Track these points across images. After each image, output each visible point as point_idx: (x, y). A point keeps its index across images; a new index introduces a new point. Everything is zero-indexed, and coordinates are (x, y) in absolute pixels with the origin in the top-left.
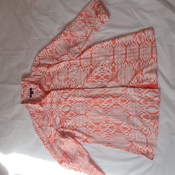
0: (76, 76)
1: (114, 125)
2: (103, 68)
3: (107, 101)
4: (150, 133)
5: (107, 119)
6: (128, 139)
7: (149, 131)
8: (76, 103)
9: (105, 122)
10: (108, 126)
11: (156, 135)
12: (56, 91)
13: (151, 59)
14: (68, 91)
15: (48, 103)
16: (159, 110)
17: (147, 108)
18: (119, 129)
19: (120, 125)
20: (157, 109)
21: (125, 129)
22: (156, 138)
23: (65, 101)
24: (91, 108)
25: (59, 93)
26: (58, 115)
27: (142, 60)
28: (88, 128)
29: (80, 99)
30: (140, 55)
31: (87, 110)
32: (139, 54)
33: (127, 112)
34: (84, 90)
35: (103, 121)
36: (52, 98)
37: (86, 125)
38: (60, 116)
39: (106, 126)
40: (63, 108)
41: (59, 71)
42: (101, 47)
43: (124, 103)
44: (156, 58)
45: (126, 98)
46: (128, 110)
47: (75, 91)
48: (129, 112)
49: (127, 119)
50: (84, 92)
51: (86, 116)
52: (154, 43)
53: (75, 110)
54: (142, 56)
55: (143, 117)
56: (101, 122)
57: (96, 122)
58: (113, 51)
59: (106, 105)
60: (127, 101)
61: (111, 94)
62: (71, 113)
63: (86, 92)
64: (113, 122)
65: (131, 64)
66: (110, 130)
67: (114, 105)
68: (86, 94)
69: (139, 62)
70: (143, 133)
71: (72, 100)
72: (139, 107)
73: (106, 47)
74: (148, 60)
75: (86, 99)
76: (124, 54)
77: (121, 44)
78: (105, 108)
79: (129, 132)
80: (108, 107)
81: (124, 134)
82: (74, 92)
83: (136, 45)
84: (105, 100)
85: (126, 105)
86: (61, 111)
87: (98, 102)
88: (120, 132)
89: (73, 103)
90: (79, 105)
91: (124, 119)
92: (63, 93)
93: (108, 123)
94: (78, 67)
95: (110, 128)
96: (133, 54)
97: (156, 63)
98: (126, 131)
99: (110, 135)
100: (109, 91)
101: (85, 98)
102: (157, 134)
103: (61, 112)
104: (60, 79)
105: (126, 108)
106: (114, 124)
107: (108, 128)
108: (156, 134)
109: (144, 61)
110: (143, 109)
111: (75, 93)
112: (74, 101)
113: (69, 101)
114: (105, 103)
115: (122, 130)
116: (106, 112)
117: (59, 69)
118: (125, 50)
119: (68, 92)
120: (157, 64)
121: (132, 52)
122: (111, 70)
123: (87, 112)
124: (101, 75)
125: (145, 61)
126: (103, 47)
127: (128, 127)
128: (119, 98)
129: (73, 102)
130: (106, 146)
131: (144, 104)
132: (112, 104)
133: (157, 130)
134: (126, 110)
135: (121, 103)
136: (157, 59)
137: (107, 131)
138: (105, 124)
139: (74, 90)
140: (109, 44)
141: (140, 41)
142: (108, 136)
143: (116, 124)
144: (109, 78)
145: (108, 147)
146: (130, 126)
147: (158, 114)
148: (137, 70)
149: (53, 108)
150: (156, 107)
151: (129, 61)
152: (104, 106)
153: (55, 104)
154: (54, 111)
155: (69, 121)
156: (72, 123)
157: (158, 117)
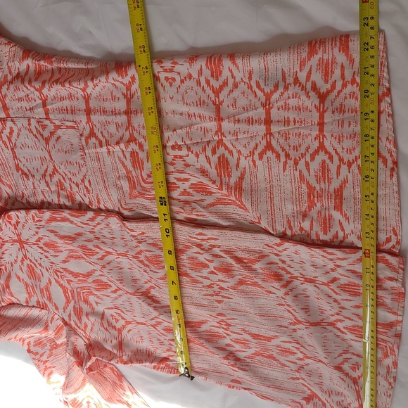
0: (84, 170)
2: (181, 157)
5: (223, 318)
6: (298, 379)
8: (105, 256)
11: (390, 384)
12: (23, 212)
14: (69, 217)
15: (7, 241)
16: (400, 318)
18: (266, 350)
19: (269, 339)
20: (395, 313)
21: (285, 352)
22: (390, 392)
24: (161, 281)
25: (36, 219)
26: (53, 281)
28: (162, 332)
30: (324, 136)
31: (150, 282)
32: (321, 130)
33: (289, 311)
36: (15, 228)
37: (155, 325)
38: (62, 282)
39: (225, 335)
41: (10, 139)
42: (166, 79)
44: (391, 156)
45: (283, 269)
46: (288, 305)
47: (95, 218)
48: (293, 312)
49: (292, 327)
51: (149, 298)
52: (388, 99)
54: (335, 143)
55: (345, 328)
56: (207, 321)
57: (190, 320)
58: (214, 104)
60: (286, 277)
61: (225, 248)
62: (97, 281)
63: (132, 231)
64: (243, 330)
65: (290, 163)
67: (242, 282)
68: (133, 236)
69: (324, 162)
70: (347, 374)
71: (91, 246)
73: (182, 82)
76: (259, 122)
77: (247, 81)
78: (210, 286)
79: (299, 362)
80: (222, 285)
81: (284, 365)
82: (92, 220)
83: (309, 97)
85: (284, 290)
86: (61, 270)
87: (187, 265)
88: (271, 357)
89: (95, 257)
90: (119, 263)
93: (225, 330)
94: (83, 139)
95: (236, 342)
96: (297, 125)
97: (392, 176)
102: (395, 381)
103: (61, 273)
104: (26, 171)
105: (283, 298)
106: (249, 334)
108: (392, 380)
109: (341, 160)
110: (343, 308)
111: (98, 224)
112: (98, 250)
114: (209, 270)
115: (278, 353)
116: (215, 298)
118: (263, 105)
119: (72, 218)
120: (395, 179)
121: (292, 119)
122: (216, 168)
123: (152, 287)
125: (346, 160)
126: (173, 79)
127: (296, 351)
128: (258, 265)
130: (229, 386)
131: (347, 293)
133: (393, 370)
134: (284, 303)
136: (395, 163)
139: (90, 214)
140: (195, 75)
141: (326, 81)
142: (233, 362)
143: (255, 337)
144: (211, 193)
146: (302, 349)
147: (399, 328)
148: (318, 188)
149: (28, 255)
150: (390, 309)
151: (283, 150)
152: (209, 279)
153: (35, 247)
154: (38, 266)
155: (98, 300)
156: (109, 309)
157: (399, 336)
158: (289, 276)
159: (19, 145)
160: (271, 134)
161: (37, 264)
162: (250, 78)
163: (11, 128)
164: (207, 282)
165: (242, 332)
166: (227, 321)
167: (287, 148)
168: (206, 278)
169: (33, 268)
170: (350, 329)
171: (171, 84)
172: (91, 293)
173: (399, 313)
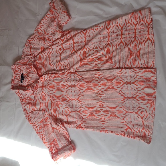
0: (68, 61)
1: (108, 109)
3: (101, 85)
4: (146, 115)
5: (101, 103)
6: (123, 122)
7: (146, 113)
8: (68, 87)
9: (99, 106)
10: (102, 110)
11: (153, 117)
12: (47, 75)
13: (147, 40)
14: (60, 75)
15: (39, 87)
16: (155, 91)
17: (143, 89)
18: (114, 113)
19: (115, 108)
20: (154, 89)
21: (120, 112)
22: (153, 120)
23: (57, 85)
24: (84, 92)
25: (50, 77)
27: (138, 41)
28: (82, 113)
29: (73, 83)
30: (136, 36)
31: (79, 94)
32: (135, 34)
33: (122, 95)
34: (76, 74)
35: (97, 105)
36: (43, 82)
37: (80, 110)
38: (52, 100)
39: (101, 111)
40: (55, 92)
41: (50, 55)
42: (96, 29)
43: (119, 86)
44: (153, 39)
45: (121, 80)
46: (122, 93)
47: (67, 75)
48: (123, 95)
49: (122, 102)
50: (77, 75)
51: (79, 100)
52: (151, 23)
53: (67, 95)
54: (139, 37)
55: (139, 98)
56: (95, 106)
57: (90, 107)
58: (108, 33)
59: (100, 88)
60: (122, 83)
61: (105, 77)
62: (63, 98)
63: (79, 75)
64: (107, 106)
66: (105, 114)
67: (109, 88)
68: (79, 78)
69: (135, 44)
70: (139, 115)
71: (65, 84)
72: (135, 88)
73: (100, 29)
74: (145, 42)
75: (79, 83)
76: (119, 35)
77: (116, 24)
78: (98, 92)
79: (124, 116)
80: (103, 90)
81: (119, 118)
83: (132, 26)
84: (99, 84)
85: (121, 87)
88: (115, 116)
89: (66, 88)
90: (71, 90)
91: (119, 102)
92: (55, 77)
93: (102, 107)
95: (105, 112)
96: (129, 35)
97: (153, 44)
98: (122, 114)
99: (104, 119)
100: (102, 74)
101: (78, 81)
102: (154, 115)
103: (52, 96)
104: (52, 64)
105: (121, 90)
106: (109, 107)
107: (102, 113)
108: (153, 116)
109: (140, 42)
110: (139, 90)
111: (68, 77)
112: (67, 85)
113: (62, 85)
114: (99, 86)
115: (117, 113)
116: (100, 96)
117: (51, 53)
118: (121, 30)
119: (60, 76)
120: (154, 45)
121: (128, 33)
123: (80, 97)
124: (95, 57)
126: (98, 29)
127: (123, 111)
128: (114, 81)
129: (65, 86)
130: (101, 131)
131: (140, 85)
132: (106, 88)
133: (154, 112)
134: (121, 92)
135: (115, 85)
136: (154, 41)
137: (102, 116)
138: (99, 108)
140: (104, 26)
141: (136, 21)
142: (103, 120)
143: (111, 108)
144: (103, 60)
145: (103, 132)
146: (125, 109)
147: (155, 95)
148: (133, 52)
149: (44, 92)
150: (152, 88)
151: (125, 42)
152: (98, 89)
153: (46, 88)
154: (46, 95)
155: (62, 106)
156: (65, 108)
157: (155, 97)
158: (123, 82)
159: (52, 56)
160: (122, 38)
161: (46, 94)
162: (117, 23)
163: (51, 51)
164: (98, 90)
165: (107, 107)
166: (102, 104)
167: (126, 41)
168: (97, 89)
169: (44, 96)
170: (141, 98)
171: (97, 30)
172: (60, 103)
173: (155, 89)
